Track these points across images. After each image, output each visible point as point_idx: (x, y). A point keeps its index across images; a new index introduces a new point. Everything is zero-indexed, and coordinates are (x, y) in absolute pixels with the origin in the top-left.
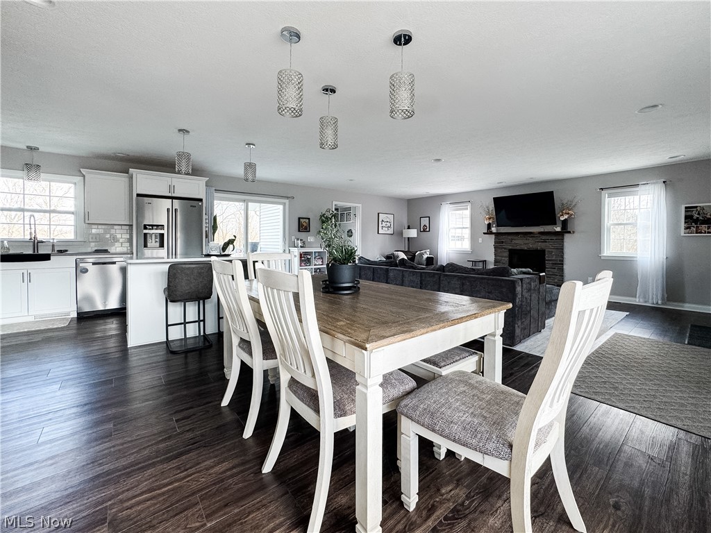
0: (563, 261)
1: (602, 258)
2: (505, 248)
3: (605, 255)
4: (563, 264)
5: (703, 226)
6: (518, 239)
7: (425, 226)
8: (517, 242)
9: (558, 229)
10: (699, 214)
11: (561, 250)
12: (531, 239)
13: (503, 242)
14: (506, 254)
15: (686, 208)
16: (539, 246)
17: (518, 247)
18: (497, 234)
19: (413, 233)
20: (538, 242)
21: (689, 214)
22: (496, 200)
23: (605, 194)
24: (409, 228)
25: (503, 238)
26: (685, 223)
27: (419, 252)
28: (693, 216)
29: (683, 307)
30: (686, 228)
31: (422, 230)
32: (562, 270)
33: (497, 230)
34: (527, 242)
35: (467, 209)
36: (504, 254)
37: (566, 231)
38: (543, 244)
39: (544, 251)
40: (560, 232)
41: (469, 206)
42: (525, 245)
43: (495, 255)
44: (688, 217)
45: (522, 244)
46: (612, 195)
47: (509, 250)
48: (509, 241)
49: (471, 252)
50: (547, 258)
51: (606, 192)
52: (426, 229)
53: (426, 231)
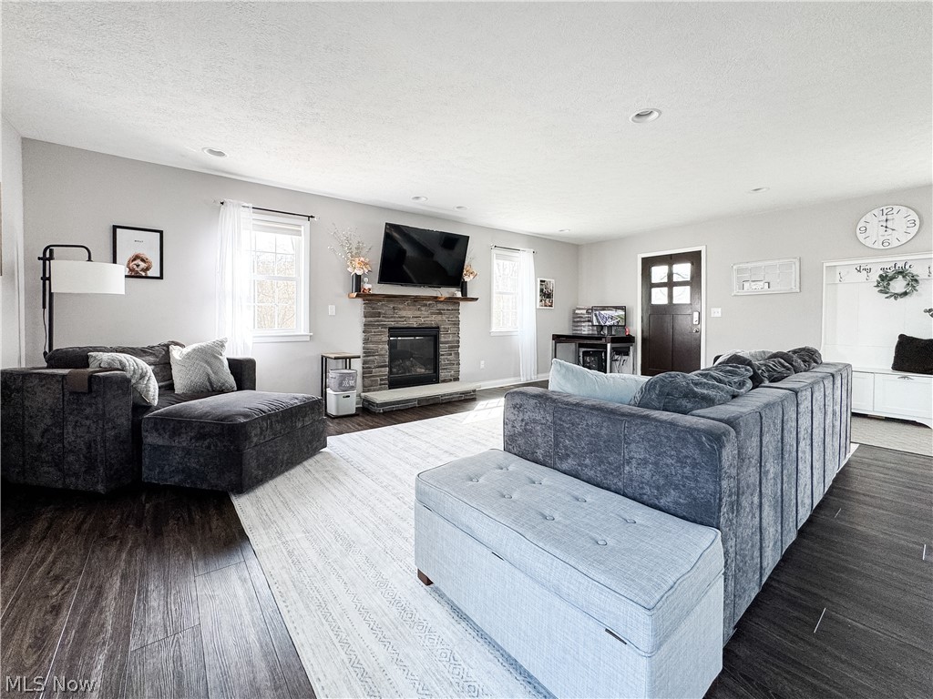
0: (458, 341)
1: (492, 335)
2: (383, 326)
3: (493, 331)
4: (459, 346)
5: (547, 299)
6: (404, 309)
7: (136, 257)
8: (403, 313)
9: (458, 294)
10: (546, 289)
11: (457, 324)
12: (423, 309)
13: (379, 314)
14: (385, 337)
15: (541, 281)
16: (432, 320)
18: (371, 299)
20: (432, 313)
21: (542, 287)
23: (494, 253)
25: (386, 308)
26: (540, 296)
30: (541, 301)
32: (458, 354)
34: (418, 313)
35: (298, 233)
36: (380, 337)
37: (465, 298)
38: (439, 317)
39: (438, 328)
40: (458, 298)
41: (305, 226)
42: (415, 319)
43: (366, 341)
44: (542, 290)
45: (412, 317)
46: (498, 257)
47: (390, 328)
48: (391, 312)
49: (311, 336)
50: (442, 339)
51: (495, 251)
52: (147, 269)
53: (147, 277)
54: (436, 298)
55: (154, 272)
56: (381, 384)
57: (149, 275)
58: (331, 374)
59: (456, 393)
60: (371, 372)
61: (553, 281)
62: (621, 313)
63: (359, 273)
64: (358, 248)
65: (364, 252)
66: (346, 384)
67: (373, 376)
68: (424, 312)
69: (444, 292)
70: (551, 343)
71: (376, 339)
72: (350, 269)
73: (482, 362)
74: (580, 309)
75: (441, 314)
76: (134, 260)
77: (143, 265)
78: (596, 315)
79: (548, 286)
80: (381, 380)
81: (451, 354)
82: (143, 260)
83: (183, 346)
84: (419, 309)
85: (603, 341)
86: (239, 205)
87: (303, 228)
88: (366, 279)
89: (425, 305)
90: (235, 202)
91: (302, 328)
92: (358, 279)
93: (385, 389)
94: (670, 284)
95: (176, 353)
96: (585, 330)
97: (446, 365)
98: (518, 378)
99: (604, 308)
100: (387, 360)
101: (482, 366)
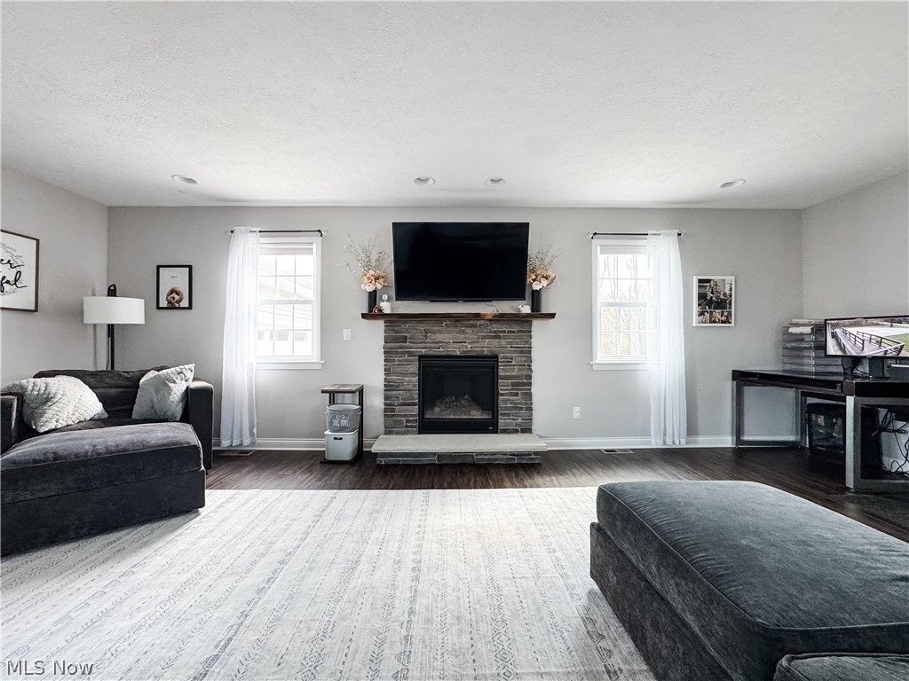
0: (529, 377)
1: (595, 368)
2: (409, 354)
3: (597, 362)
4: (530, 384)
5: (717, 311)
6: (440, 332)
7: (173, 291)
8: (439, 337)
9: (526, 309)
10: (712, 293)
11: (527, 352)
12: (469, 331)
13: (405, 339)
14: (414, 367)
15: (700, 281)
16: (485, 346)
18: (392, 320)
19: (130, 311)
20: (484, 337)
21: (703, 291)
23: (597, 243)
24: (112, 292)
25: (407, 329)
26: (699, 305)
27: (152, 374)
28: (706, 295)
29: (696, 442)
30: (701, 314)
31: (163, 303)
32: (529, 395)
33: (392, 309)
34: (461, 337)
35: (310, 251)
36: (406, 368)
37: (537, 313)
38: (495, 342)
39: (497, 357)
40: (527, 315)
41: (316, 243)
42: (457, 345)
43: (387, 371)
44: (702, 297)
45: (451, 343)
46: (605, 250)
47: (420, 357)
48: (420, 336)
49: (322, 364)
50: (501, 373)
52: (180, 301)
53: (180, 308)
54: (477, 316)
55: (185, 303)
56: (406, 427)
57: (182, 306)
59: (504, 454)
60: (393, 410)
61: (730, 279)
63: (370, 294)
64: (378, 260)
67: (398, 416)
69: (505, 307)
70: (728, 386)
71: (399, 369)
73: (577, 409)
74: (797, 325)
75: (499, 337)
76: (172, 293)
77: (177, 297)
78: (834, 336)
79: (720, 288)
80: (407, 421)
81: (517, 395)
82: (177, 294)
84: (463, 332)
85: (837, 391)
86: (246, 230)
87: (314, 246)
89: (472, 326)
90: (243, 228)
91: (315, 355)
92: (372, 297)
93: (412, 433)
96: (810, 365)
97: (506, 408)
98: (646, 439)
99: (855, 322)
100: (416, 396)
101: (576, 415)
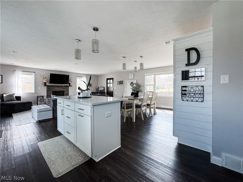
2: (51, 91)
6: (56, 88)
9: (68, 85)
13: (50, 89)
14: (52, 93)
16: (63, 90)
17: (56, 90)
18: (48, 86)
22: (51, 74)
25: (50, 87)
35: (32, 75)
37: (70, 86)
41: (33, 74)
43: (47, 93)
47: (53, 91)
48: (53, 88)
49: (35, 93)
50: (65, 93)
51: (77, 77)
54: (62, 86)
58: (39, 99)
62: (103, 88)
63: (45, 82)
64: (45, 77)
65: (47, 78)
66: (41, 100)
68: (60, 88)
69: (65, 85)
71: (49, 93)
72: (43, 81)
74: (97, 87)
83: (6, 94)
86: (19, 71)
88: (47, 83)
89: (61, 87)
90: (18, 70)
91: (33, 91)
92: (45, 83)
94: (110, 83)
95: (4, 95)
96: (98, 91)
99: (101, 87)
